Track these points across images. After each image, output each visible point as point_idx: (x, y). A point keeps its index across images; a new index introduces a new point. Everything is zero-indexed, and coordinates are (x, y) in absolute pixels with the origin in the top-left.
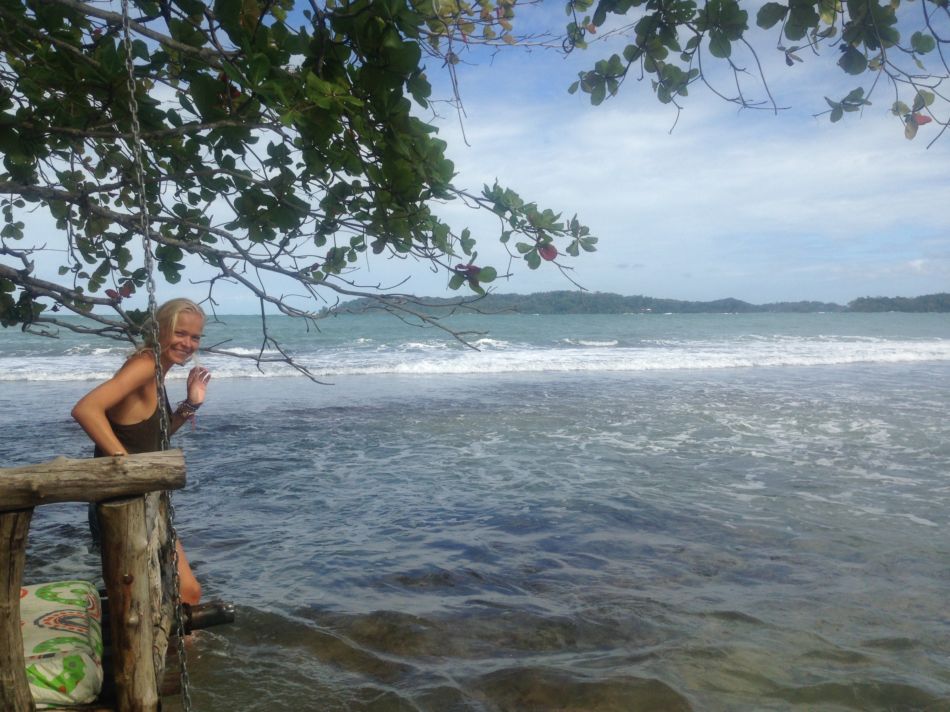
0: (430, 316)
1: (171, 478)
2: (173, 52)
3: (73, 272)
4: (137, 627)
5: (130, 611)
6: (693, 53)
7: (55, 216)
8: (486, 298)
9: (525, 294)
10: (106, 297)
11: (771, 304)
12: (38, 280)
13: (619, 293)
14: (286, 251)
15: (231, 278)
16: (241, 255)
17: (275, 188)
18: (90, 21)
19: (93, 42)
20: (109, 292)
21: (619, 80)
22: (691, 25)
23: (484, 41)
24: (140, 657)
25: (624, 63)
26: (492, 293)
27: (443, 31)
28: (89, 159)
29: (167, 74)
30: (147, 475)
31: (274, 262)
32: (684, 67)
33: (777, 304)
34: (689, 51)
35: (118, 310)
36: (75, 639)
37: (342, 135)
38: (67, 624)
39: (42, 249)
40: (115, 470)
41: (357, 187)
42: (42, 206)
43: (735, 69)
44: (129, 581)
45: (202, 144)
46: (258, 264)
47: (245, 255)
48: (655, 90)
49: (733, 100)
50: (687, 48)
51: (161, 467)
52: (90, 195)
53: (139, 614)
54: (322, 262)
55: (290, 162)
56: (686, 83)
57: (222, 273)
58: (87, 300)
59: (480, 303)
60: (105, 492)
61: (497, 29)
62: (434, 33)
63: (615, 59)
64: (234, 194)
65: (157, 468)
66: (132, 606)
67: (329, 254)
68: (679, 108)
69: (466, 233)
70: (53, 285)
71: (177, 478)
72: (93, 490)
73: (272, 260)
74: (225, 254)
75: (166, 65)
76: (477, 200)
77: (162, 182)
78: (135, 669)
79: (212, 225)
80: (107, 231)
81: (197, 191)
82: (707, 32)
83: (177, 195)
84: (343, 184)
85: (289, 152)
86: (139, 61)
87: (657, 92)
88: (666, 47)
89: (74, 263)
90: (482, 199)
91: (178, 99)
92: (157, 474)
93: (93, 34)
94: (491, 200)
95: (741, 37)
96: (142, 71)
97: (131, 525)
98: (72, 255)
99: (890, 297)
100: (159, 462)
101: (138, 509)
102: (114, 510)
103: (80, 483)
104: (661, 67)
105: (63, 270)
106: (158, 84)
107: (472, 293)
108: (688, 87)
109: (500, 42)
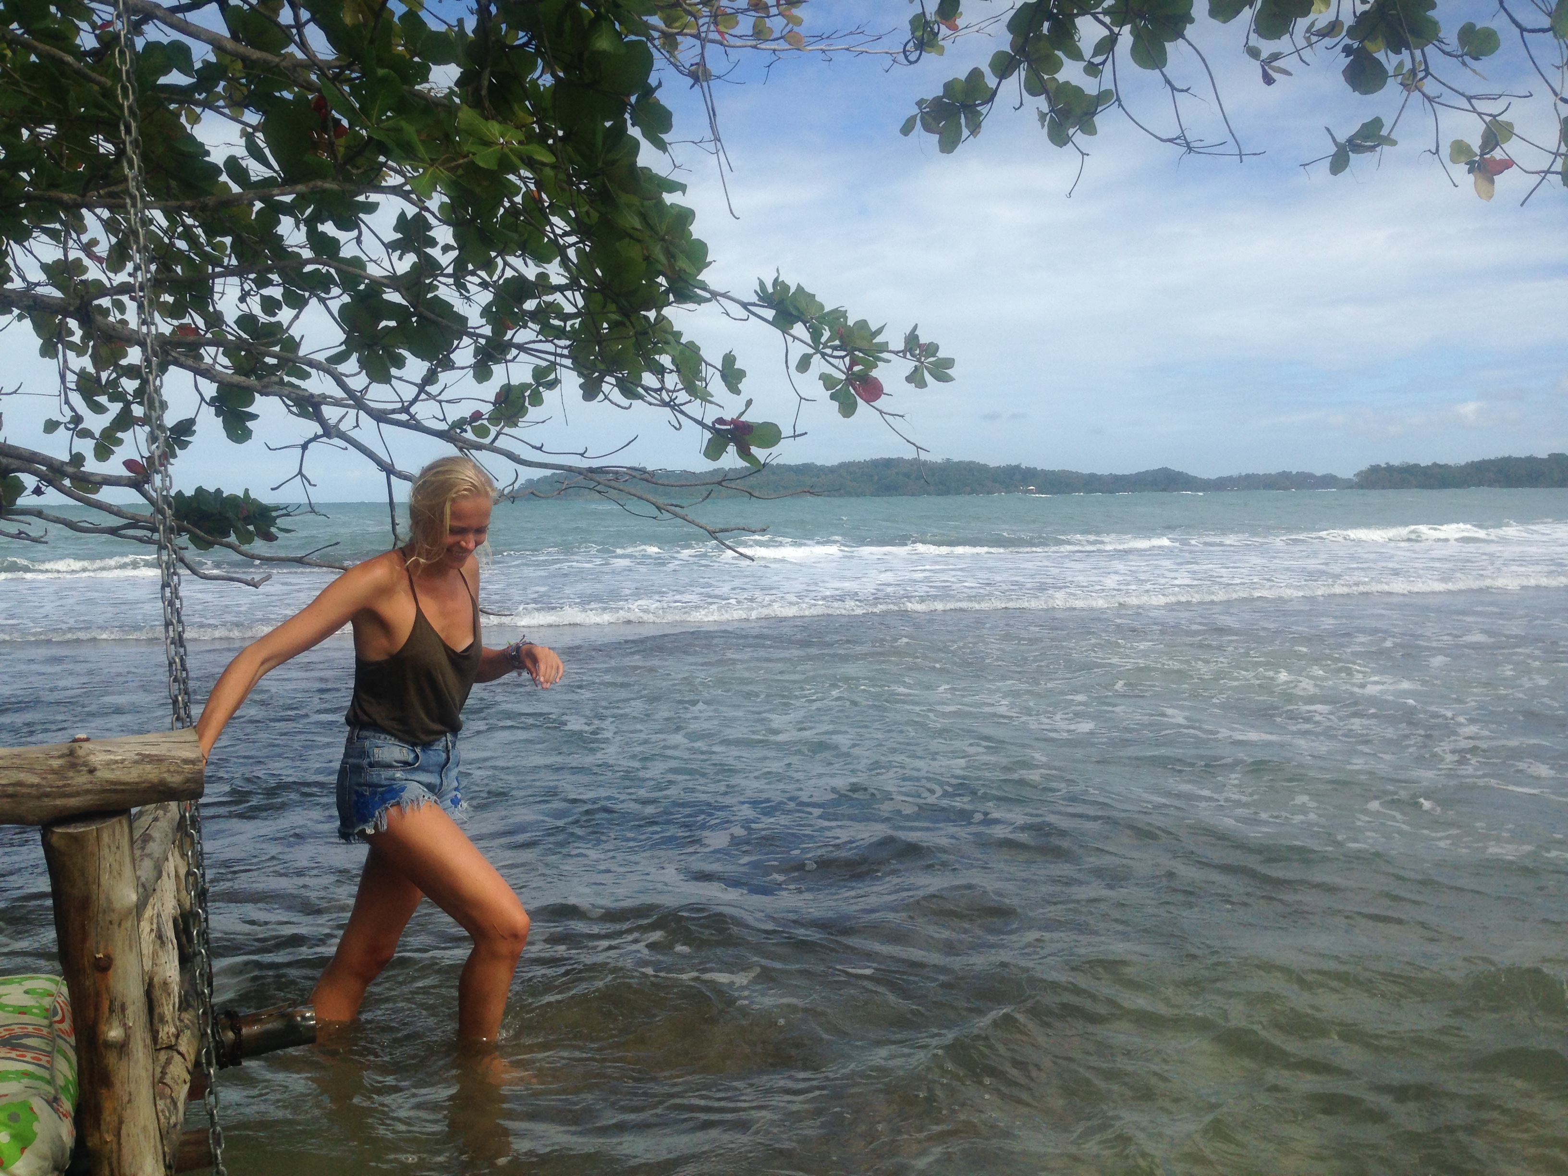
0: (669, 502)
1: (175, 780)
2: (232, 61)
3: (68, 429)
4: (123, 1048)
5: (109, 1020)
6: (1104, 63)
7: (39, 336)
8: (765, 472)
9: (828, 464)
10: (125, 473)
11: (1231, 477)
12: (9, 446)
13: (982, 462)
14: (427, 393)
15: (336, 441)
16: (351, 402)
17: (407, 289)
18: (93, 10)
19: (98, 46)
20: (129, 464)
21: (984, 109)
22: (1101, 17)
23: (754, 43)
24: (129, 1101)
25: (991, 81)
26: (774, 463)
27: (685, 26)
28: (94, 242)
29: (224, 98)
30: (132, 775)
31: (409, 414)
32: (1090, 86)
33: (1240, 477)
34: (1098, 60)
35: (144, 494)
36: (26, 1074)
37: (518, 199)
38: (14, 1047)
39: (15, 392)
40: (73, 766)
41: (543, 284)
42: (19, 320)
43: (1173, 88)
44: (104, 966)
45: (284, 215)
46: (380, 417)
47: (357, 401)
48: (1043, 126)
49: (1170, 140)
50: (1093, 56)
51: (157, 760)
52: (96, 302)
53: (125, 1024)
54: (487, 409)
55: (433, 243)
56: (1094, 113)
57: (320, 431)
58: (92, 478)
59: (753, 480)
60: (55, 806)
61: (776, 24)
62: (670, 30)
63: (976, 75)
64: (338, 298)
65: (150, 763)
66: (111, 1011)
67: (498, 395)
68: (1083, 154)
69: (729, 360)
70: (35, 454)
71: (188, 781)
72: (32, 804)
73: (405, 410)
74: (324, 399)
75: (222, 84)
76: (745, 306)
77: (216, 281)
78: (121, 1122)
79: (301, 353)
80: (124, 362)
81: (276, 292)
82: (1127, 28)
83: (242, 299)
84: (520, 279)
85: (430, 227)
86: (176, 78)
87: (1046, 129)
88: (1059, 53)
89: (69, 414)
90: (754, 305)
91: (242, 142)
92: (151, 773)
93: (97, 32)
94: (770, 306)
95: (1184, 38)
96: (182, 95)
97: (105, 865)
98: (67, 402)
99: (1423, 464)
100: (154, 751)
101: (117, 836)
102: (74, 838)
103: (10, 790)
104: (1051, 87)
105: (51, 426)
106: (208, 116)
107: (741, 464)
108: (1097, 119)
109: (782, 45)
